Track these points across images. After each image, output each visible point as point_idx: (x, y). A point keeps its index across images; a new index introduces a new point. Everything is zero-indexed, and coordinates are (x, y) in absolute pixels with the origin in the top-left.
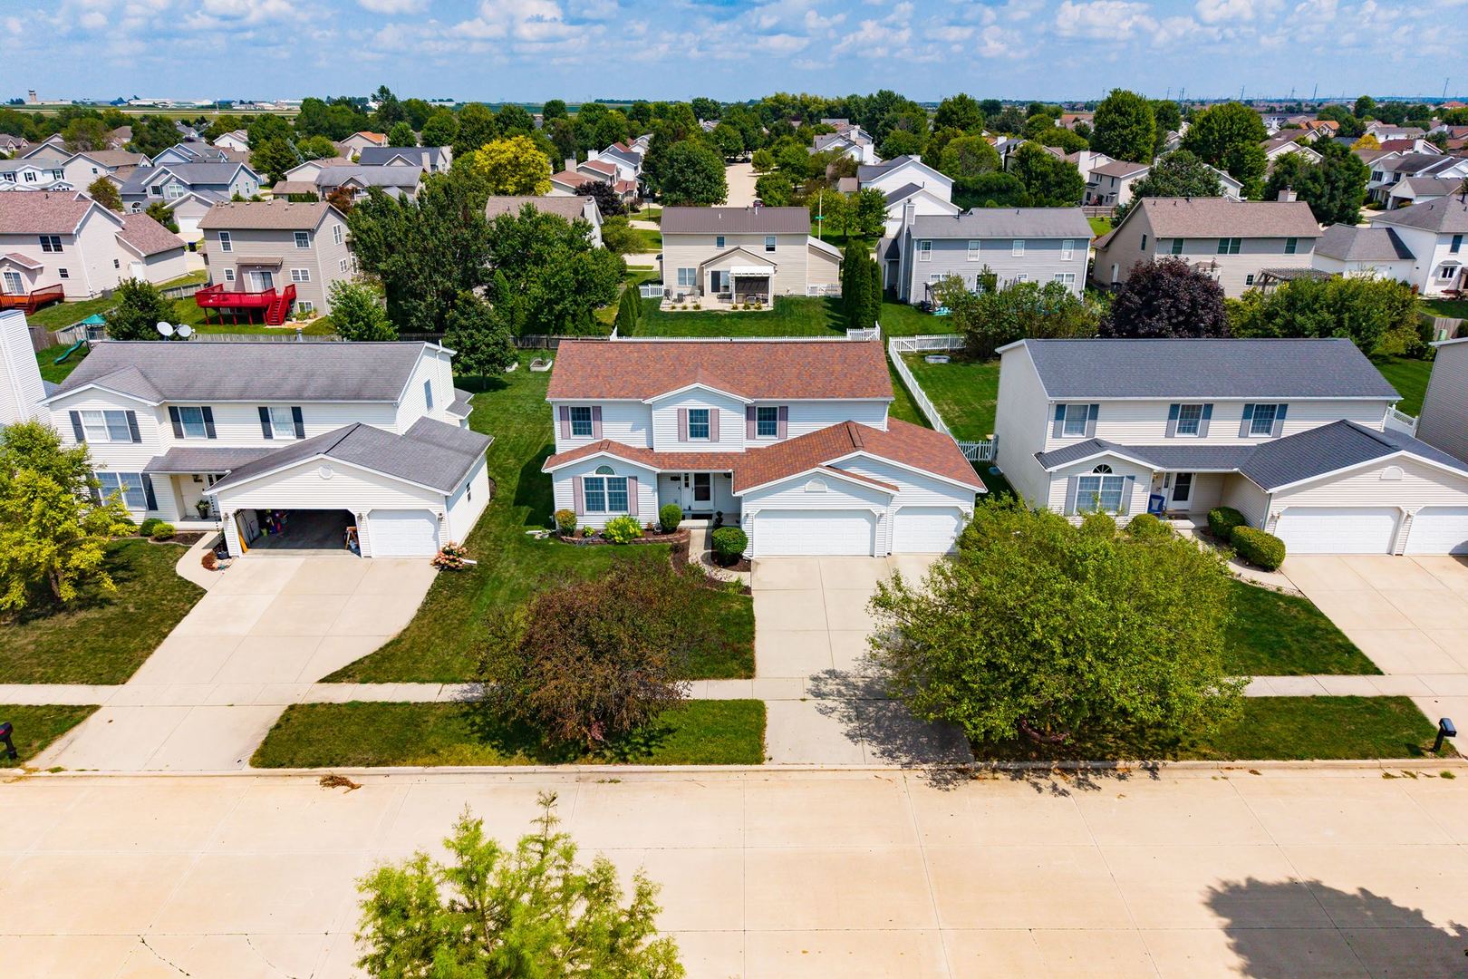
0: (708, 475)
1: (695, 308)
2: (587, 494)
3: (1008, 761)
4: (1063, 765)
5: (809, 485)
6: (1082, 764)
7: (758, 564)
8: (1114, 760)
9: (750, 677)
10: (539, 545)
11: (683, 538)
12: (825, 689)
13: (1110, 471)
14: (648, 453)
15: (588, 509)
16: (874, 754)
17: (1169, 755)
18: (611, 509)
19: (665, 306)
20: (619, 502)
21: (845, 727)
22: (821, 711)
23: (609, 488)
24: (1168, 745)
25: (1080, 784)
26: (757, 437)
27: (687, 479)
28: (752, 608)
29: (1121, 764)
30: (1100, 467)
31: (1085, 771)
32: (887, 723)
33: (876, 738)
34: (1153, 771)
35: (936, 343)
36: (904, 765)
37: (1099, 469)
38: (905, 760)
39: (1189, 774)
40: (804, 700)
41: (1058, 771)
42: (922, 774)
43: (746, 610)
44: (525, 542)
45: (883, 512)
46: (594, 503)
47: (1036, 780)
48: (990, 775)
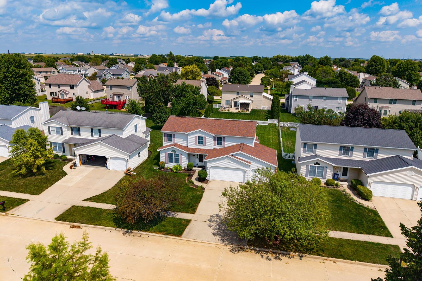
0: (203, 155)
1: (228, 111)
2: (169, 158)
3: (257, 247)
4: (273, 251)
5: (225, 160)
6: (279, 251)
7: (210, 182)
8: (290, 252)
9: (193, 213)
10: (154, 171)
11: (193, 172)
12: (213, 219)
13: (319, 165)
14: (186, 148)
15: (169, 162)
16: (218, 240)
17: (308, 253)
18: (175, 162)
19: (220, 110)
20: (177, 161)
21: (213, 231)
22: (209, 226)
23: (175, 156)
24: (309, 250)
25: (276, 258)
26: (217, 145)
27: (197, 156)
28: (203, 194)
29: (292, 253)
30: (316, 163)
31: (280, 254)
32: (226, 231)
33: (221, 235)
34: (301, 257)
35: (294, 125)
36: (225, 244)
37: (316, 164)
38: (226, 243)
39: (313, 260)
40: (205, 222)
41: (271, 253)
42: (230, 247)
43: (201, 194)
44: (151, 170)
45: (247, 170)
46: (171, 161)
47: (262, 254)
48: (250, 251)
